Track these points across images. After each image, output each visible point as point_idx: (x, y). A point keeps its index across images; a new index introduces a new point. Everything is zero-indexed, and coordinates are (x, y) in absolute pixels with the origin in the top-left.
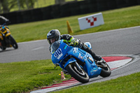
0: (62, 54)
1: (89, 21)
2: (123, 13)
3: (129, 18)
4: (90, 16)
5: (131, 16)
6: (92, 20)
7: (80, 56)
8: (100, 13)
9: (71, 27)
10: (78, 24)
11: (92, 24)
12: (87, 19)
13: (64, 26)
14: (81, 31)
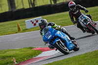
0: (51, 36)
1: (33, 23)
2: (57, 17)
3: (61, 20)
4: (33, 19)
5: (62, 19)
6: (35, 22)
7: (62, 37)
8: (41, 17)
9: (20, 27)
10: (25, 25)
11: (35, 25)
12: (31, 21)
13: (15, 26)
14: (27, 29)
